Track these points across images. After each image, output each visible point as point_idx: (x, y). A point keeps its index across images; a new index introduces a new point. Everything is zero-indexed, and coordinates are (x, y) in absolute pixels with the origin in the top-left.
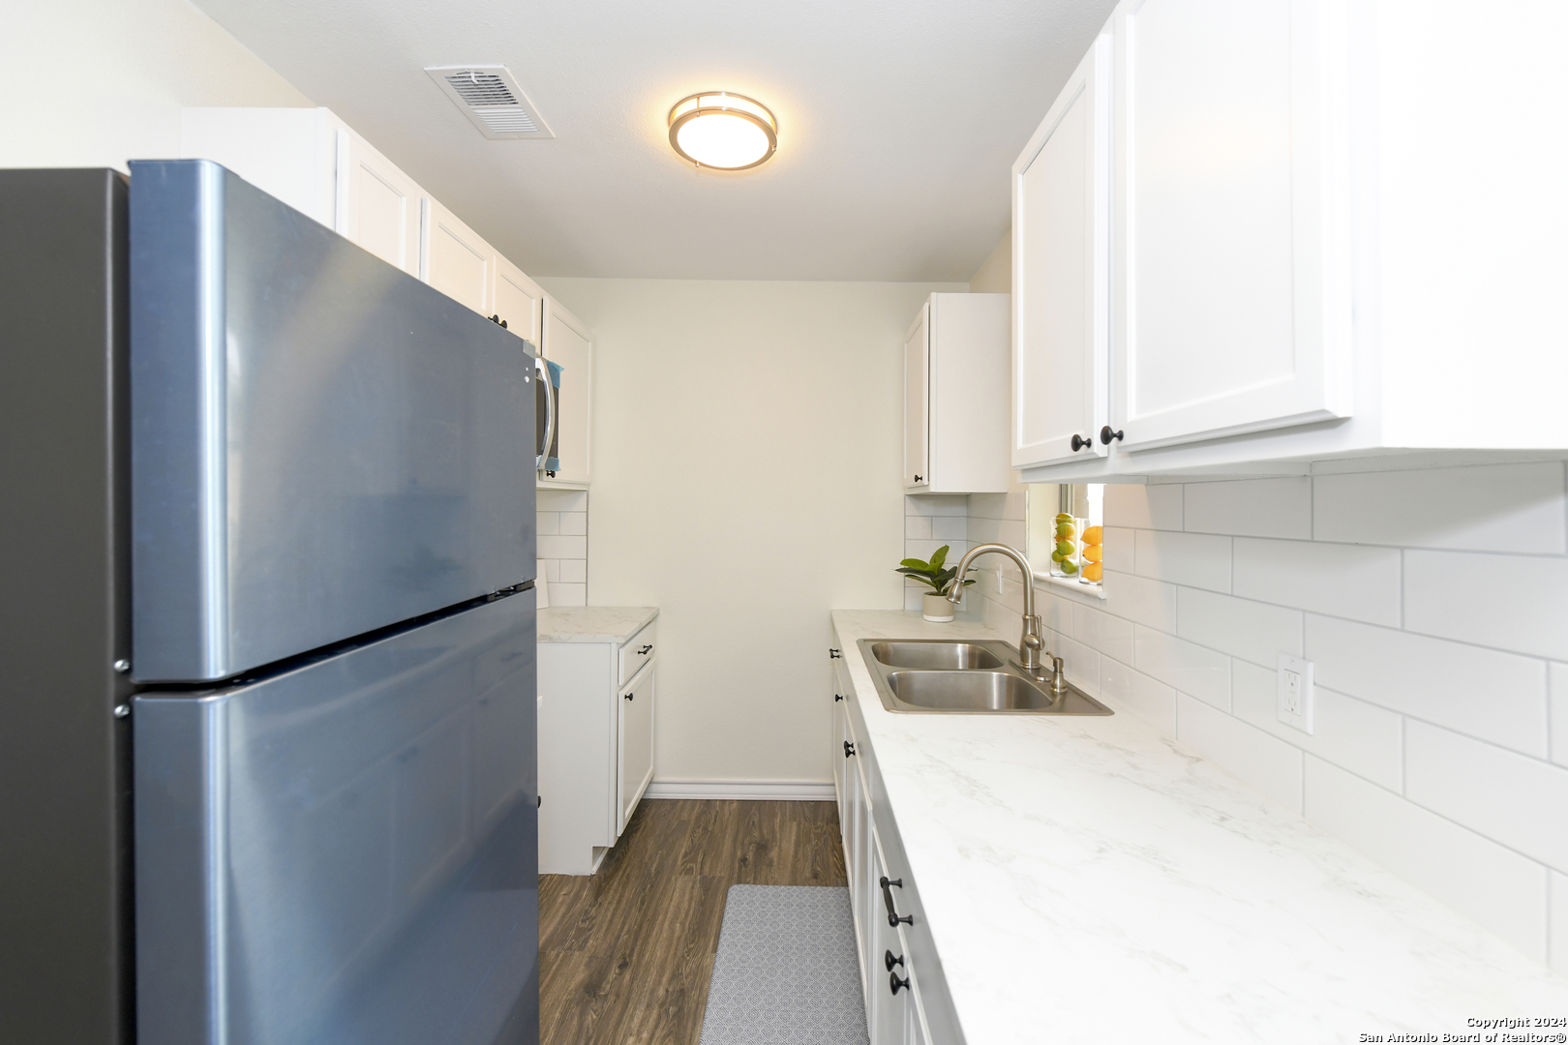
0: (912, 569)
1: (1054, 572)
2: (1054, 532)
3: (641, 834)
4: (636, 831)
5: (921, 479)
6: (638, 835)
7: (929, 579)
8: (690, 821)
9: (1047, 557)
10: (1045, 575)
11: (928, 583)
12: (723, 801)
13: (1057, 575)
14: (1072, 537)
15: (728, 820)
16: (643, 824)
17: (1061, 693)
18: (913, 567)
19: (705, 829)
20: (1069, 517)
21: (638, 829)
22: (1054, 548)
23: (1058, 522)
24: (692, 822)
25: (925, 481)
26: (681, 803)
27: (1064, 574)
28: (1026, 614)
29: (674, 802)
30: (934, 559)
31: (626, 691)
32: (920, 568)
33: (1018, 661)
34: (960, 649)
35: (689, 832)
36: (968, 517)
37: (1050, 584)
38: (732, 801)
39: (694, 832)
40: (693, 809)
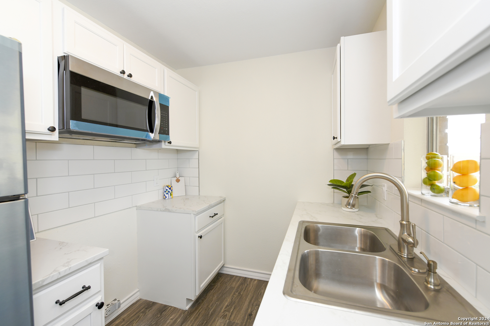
0: (336, 185)
1: (424, 192)
2: (424, 164)
3: (213, 291)
4: (212, 290)
5: (336, 138)
6: (212, 291)
7: (345, 190)
8: (235, 288)
9: (419, 181)
10: (417, 193)
11: (344, 191)
12: (252, 279)
13: (427, 194)
14: (440, 168)
15: (251, 290)
16: (216, 286)
17: (435, 290)
18: (335, 184)
19: (239, 293)
20: (437, 155)
21: (214, 288)
22: (424, 175)
23: (428, 158)
24: (236, 288)
25: (339, 139)
26: (235, 277)
27: (433, 194)
28: (402, 220)
29: (232, 276)
30: (348, 180)
31: (199, 234)
32: (340, 184)
33: (396, 248)
34: (357, 231)
35: (232, 293)
36: (367, 159)
37: (422, 200)
38: (255, 280)
39: (234, 294)
40: (238, 281)
